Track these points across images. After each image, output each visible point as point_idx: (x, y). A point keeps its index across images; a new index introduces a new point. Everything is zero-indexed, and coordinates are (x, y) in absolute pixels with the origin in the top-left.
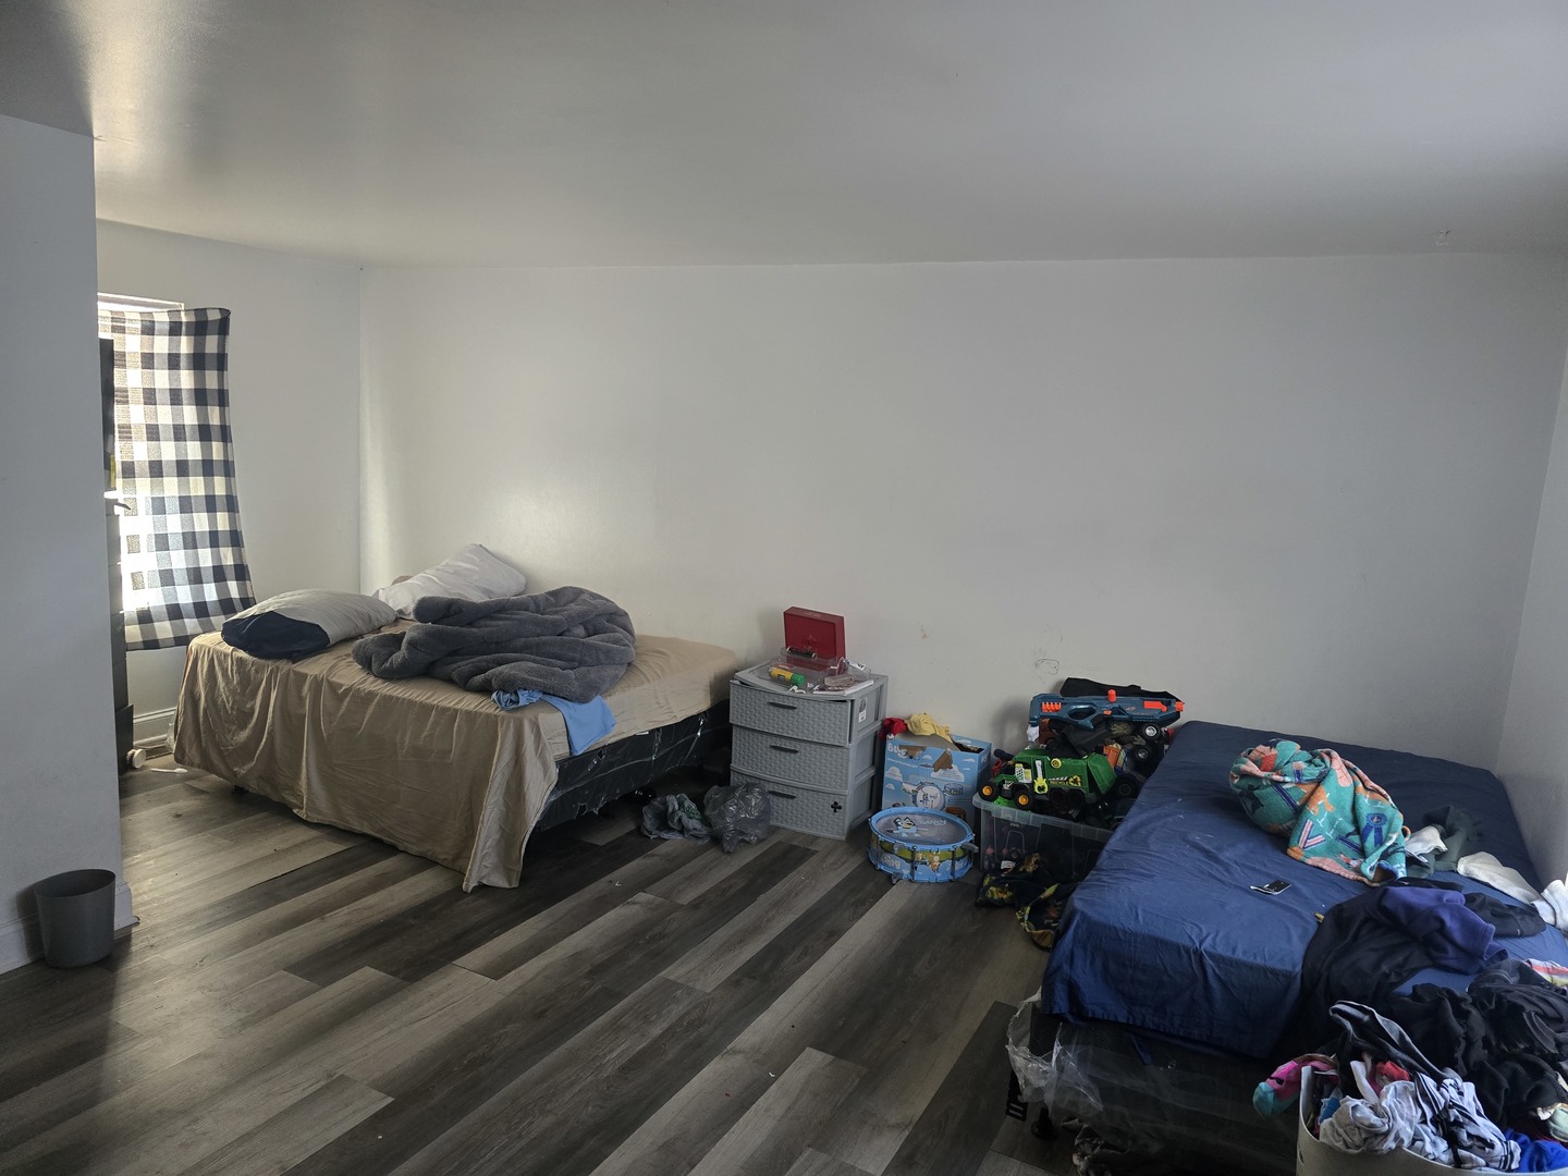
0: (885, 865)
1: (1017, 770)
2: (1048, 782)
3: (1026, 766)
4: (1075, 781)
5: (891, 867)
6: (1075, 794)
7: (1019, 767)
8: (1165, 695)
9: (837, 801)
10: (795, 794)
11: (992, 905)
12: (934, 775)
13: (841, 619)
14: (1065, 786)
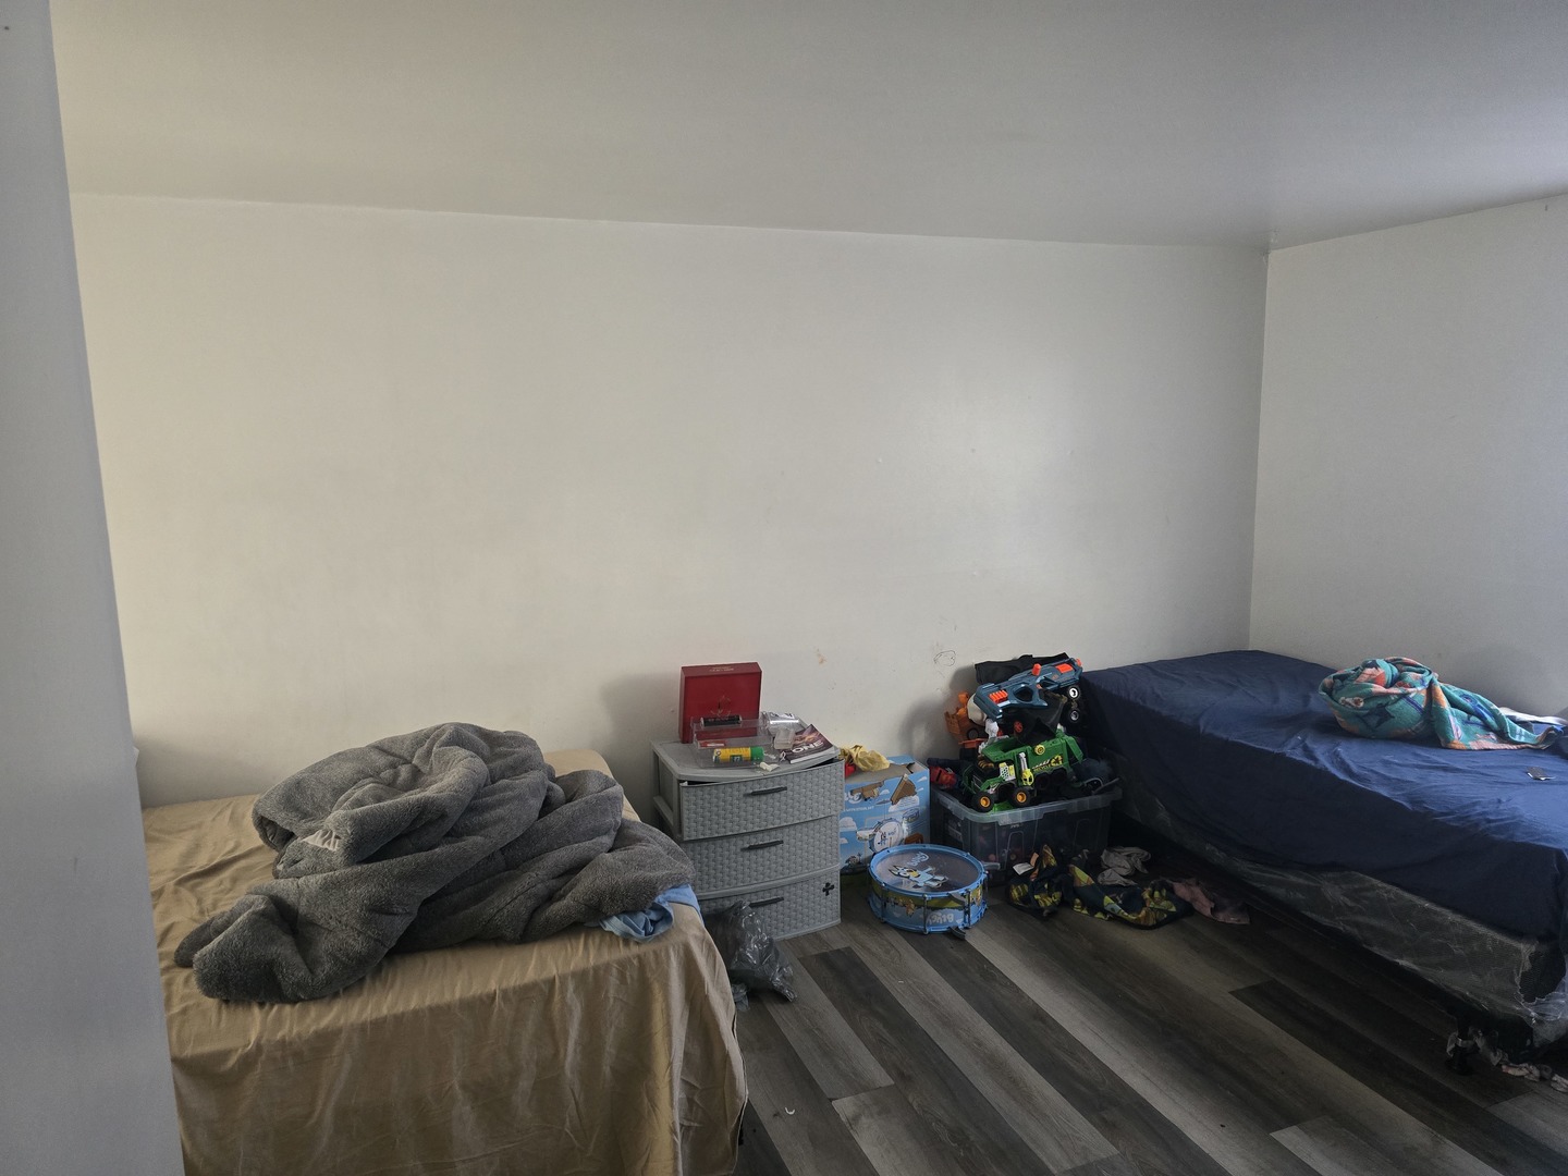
0: (937, 924)
1: (1002, 770)
2: (1032, 771)
3: (1009, 763)
4: (1057, 761)
5: (944, 924)
6: (1059, 774)
7: (1003, 766)
8: (1064, 656)
9: (829, 880)
10: (780, 894)
11: (1054, 912)
12: (892, 808)
13: (755, 665)
14: (1046, 770)
